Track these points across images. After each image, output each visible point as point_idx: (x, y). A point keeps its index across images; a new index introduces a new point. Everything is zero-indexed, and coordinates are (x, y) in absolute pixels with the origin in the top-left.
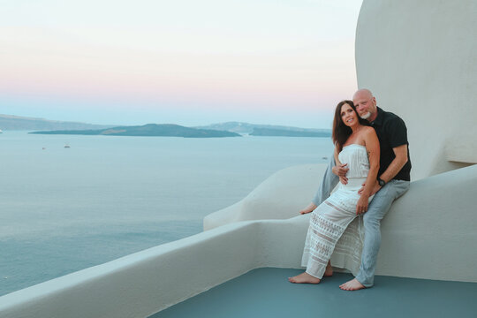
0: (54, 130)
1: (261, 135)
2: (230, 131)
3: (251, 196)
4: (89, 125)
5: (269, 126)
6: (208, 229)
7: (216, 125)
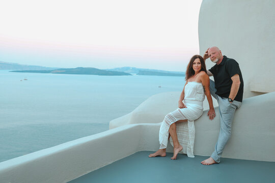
0: (24, 70)
1: (143, 74)
2: (125, 72)
3: (137, 110)
4: (45, 67)
5: (148, 69)
6: (112, 128)
7: (118, 68)
